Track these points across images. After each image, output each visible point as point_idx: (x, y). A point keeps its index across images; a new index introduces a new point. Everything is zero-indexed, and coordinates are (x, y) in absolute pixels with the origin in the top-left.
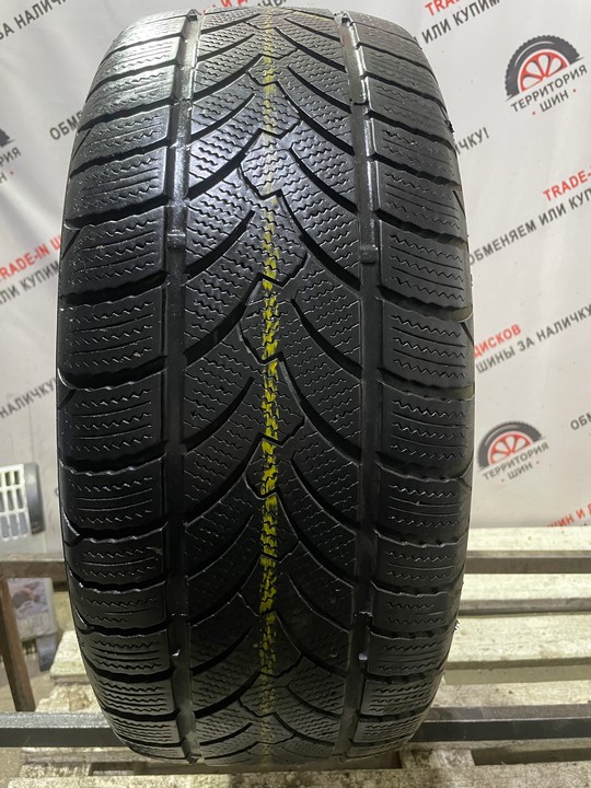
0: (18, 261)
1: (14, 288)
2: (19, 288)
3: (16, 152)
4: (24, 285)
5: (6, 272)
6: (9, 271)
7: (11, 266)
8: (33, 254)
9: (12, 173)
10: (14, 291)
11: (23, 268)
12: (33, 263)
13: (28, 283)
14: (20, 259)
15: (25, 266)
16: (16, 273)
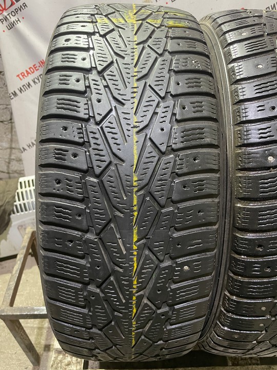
0: (30, 69)
1: (29, 83)
2: (32, 83)
3: (25, 5)
4: (34, 82)
5: (24, 75)
6: (26, 74)
7: (27, 71)
8: (38, 65)
9: (23, 18)
10: (29, 85)
11: (33, 73)
12: (38, 69)
13: (36, 80)
14: (31, 68)
15: (34, 72)
16: (29, 75)
